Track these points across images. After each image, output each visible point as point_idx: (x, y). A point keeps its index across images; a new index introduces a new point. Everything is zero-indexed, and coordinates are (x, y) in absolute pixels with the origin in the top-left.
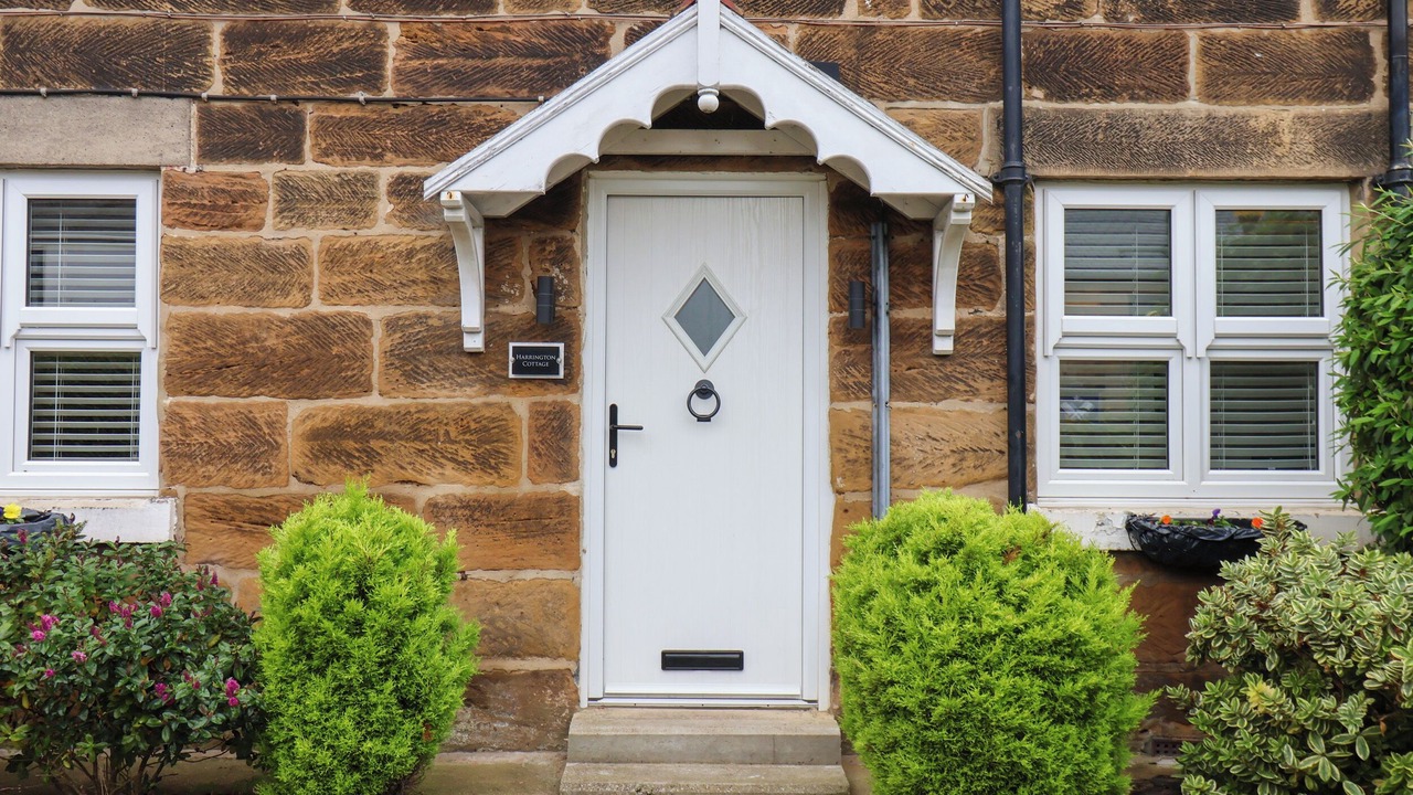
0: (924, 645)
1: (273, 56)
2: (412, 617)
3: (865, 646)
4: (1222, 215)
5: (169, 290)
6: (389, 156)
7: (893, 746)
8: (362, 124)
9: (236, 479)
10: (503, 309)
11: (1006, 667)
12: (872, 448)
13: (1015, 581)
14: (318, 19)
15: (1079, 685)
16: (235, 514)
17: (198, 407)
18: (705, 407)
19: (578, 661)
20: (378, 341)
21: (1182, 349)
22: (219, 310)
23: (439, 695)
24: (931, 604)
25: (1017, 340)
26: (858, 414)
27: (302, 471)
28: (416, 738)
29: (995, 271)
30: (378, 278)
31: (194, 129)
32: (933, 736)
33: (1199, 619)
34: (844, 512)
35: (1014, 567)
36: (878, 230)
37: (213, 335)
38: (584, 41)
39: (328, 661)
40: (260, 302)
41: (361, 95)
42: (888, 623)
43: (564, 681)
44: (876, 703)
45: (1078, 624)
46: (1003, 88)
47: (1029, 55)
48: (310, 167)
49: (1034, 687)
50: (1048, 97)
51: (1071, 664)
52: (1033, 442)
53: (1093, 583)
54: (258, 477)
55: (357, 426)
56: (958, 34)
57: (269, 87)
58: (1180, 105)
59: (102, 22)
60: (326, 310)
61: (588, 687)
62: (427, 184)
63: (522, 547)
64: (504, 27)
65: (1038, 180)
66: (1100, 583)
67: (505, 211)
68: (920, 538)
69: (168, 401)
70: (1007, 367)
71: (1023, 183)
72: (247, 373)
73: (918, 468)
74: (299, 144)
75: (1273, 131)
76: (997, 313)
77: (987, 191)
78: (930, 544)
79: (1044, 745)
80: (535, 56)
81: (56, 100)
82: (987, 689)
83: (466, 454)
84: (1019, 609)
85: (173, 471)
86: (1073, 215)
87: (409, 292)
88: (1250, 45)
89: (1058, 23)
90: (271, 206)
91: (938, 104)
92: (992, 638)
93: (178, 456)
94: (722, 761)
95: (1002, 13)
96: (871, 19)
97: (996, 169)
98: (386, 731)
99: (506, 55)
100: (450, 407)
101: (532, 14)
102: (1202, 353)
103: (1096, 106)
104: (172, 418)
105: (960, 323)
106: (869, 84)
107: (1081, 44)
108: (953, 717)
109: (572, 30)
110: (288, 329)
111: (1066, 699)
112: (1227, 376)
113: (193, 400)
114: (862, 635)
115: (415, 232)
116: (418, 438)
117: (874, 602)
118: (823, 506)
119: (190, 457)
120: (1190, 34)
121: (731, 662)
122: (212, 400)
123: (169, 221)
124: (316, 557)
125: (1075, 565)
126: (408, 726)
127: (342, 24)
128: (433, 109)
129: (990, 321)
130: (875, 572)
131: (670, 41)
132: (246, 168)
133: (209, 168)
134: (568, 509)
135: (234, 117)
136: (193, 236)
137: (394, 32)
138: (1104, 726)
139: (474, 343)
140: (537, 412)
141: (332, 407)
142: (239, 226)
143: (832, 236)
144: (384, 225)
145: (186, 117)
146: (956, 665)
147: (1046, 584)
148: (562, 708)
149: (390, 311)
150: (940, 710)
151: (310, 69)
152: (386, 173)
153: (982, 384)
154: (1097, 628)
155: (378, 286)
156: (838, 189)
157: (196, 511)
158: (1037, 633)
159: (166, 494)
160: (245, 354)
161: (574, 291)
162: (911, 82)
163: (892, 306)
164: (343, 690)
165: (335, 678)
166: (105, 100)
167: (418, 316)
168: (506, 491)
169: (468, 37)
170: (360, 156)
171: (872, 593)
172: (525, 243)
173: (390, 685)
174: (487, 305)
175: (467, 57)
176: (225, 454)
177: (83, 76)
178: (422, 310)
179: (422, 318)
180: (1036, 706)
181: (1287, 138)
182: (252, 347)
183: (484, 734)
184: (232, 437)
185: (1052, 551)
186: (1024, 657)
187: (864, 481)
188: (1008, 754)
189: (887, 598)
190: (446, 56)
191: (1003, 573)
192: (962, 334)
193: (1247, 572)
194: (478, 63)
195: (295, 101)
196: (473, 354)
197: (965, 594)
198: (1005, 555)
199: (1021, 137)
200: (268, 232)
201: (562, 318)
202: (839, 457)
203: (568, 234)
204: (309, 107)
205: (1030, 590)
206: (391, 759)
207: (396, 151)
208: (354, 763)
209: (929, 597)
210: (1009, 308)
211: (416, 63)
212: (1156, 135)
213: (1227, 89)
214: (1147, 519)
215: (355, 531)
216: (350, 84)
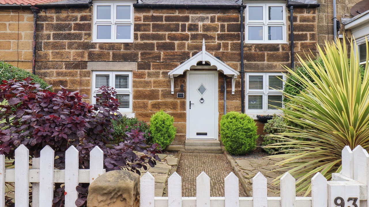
0: (231, 129)
1: (147, 56)
2: (169, 126)
3: (224, 129)
4: (269, 76)
5: (134, 86)
6: (162, 69)
7: (227, 141)
8: (158, 65)
9: (142, 110)
10: (176, 89)
11: (241, 131)
12: (224, 107)
13: (242, 121)
14: (153, 51)
15: (250, 133)
16: (142, 115)
17: (137, 101)
18: (202, 101)
19: (186, 134)
20: (160, 93)
21: (264, 94)
22: (140, 89)
23: (172, 136)
24: (232, 124)
25: (243, 93)
26: (222, 102)
27: (151, 109)
28: (170, 141)
29: (240, 84)
30: (160, 85)
31: (137, 66)
32: (232, 140)
33: (265, 127)
34: (220, 115)
35: (242, 120)
36: (225, 78)
37: (139, 92)
38: (186, 54)
39: (160, 131)
40: (145, 88)
41: (158, 61)
42: (227, 127)
43: (184, 136)
44: (225, 136)
45: (249, 126)
46: (241, 60)
47: (244, 56)
48: (152, 70)
49: (244, 134)
50: (247, 61)
51: (249, 131)
52: (245, 106)
53: (251, 122)
54: (145, 110)
55: (158, 104)
56: (235, 53)
57: (146, 60)
58: (264, 62)
59: (125, 52)
60: (154, 89)
61: (187, 137)
62: (168, 73)
63: (179, 119)
64: (176, 52)
65: (245, 72)
66: (252, 122)
67: (176, 76)
68: (231, 117)
69: (134, 100)
70: (241, 96)
71: (244, 72)
72: (144, 97)
73: (230, 109)
74: (150, 67)
75: (276, 66)
76: (240, 89)
77: (239, 74)
78: (232, 117)
79: (245, 141)
80: (180, 56)
81: (119, 62)
82: (239, 134)
83: (172, 107)
84: (243, 125)
85: (134, 109)
86: (250, 76)
87: (164, 87)
88: (273, 54)
89: (248, 52)
90: (147, 76)
91: (232, 62)
92: (239, 128)
93: (135, 107)
94: (205, 146)
95: (241, 50)
96: (224, 51)
97: (240, 71)
98: (167, 140)
99: (177, 56)
100: (170, 101)
101: (180, 51)
102: (267, 94)
103: (253, 62)
104: (134, 103)
105: (235, 90)
106: (223, 60)
107: (251, 54)
108: (235, 137)
109: (185, 53)
110: (149, 91)
111: (248, 135)
112: (270, 97)
113: (137, 100)
114: (224, 128)
115: (165, 79)
116: (165, 105)
117: (225, 124)
118: (217, 114)
119: (137, 108)
120: (265, 53)
121: (205, 134)
122: (139, 100)
123: (134, 77)
124: (158, 119)
125: (249, 120)
126: (169, 139)
127: (155, 52)
128: (167, 63)
129: (239, 90)
130: (225, 121)
131: (199, 55)
132: (143, 71)
133: (139, 71)
134: (185, 114)
135: (142, 64)
136: (137, 79)
137: (162, 53)
138: (253, 139)
139: (173, 93)
140: (181, 102)
141: (154, 101)
142: (142, 78)
143: (219, 79)
144: (161, 78)
145: (136, 64)
146: (235, 131)
147: (246, 122)
148: (184, 140)
149: (162, 89)
150: (233, 136)
151: (152, 58)
152: (161, 71)
153: (238, 98)
154: (252, 127)
155: (160, 86)
156: (219, 73)
157: (137, 115)
158: (245, 127)
159: (133, 112)
160: (143, 94)
161: (185, 86)
162: (229, 59)
163: (226, 88)
164: (162, 135)
165: (161, 133)
166: (125, 62)
167: (165, 90)
168: (177, 112)
169: (172, 54)
170: (158, 69)
171: (225, 123)
172: (179, 80)
173: (167, 134)
174: (174, 88)
175: (172, 56)
176: (141, 107)
177: (123, 59)
178: (166, 89)
179: (166, 90)
180: (245, 136)
181: (278, 66)
182: (144, 94)
183: (174, 143)
184: (142, 105)
185: (247, 118)
186: (243, 130)
187: (223, 111)
188: (241, 141)
189: (227, 124)
190: (169, 56)
191: (241, 120)
192: (236, 92)
193: (270, 121)
194: (173, 57)
195: (150, 62)
196: (173, 95)
197: (236, 123)
198: (241, 119)
199: (243, 66)
200: (146, 79)
201: (184, 90)
202: (219, 108)
203: (185, 79)
204: (151, 63)
205: (244, 123)
206: (167, 143)
207: (162, 68)
208: (163, 143)
209: (232, 123)
210: (242, 88)
211: (165, 57)
212: (261, 66)
213: (270, 60)
214: (259, 116)
215: (162, 116)
216: (157, 60)
